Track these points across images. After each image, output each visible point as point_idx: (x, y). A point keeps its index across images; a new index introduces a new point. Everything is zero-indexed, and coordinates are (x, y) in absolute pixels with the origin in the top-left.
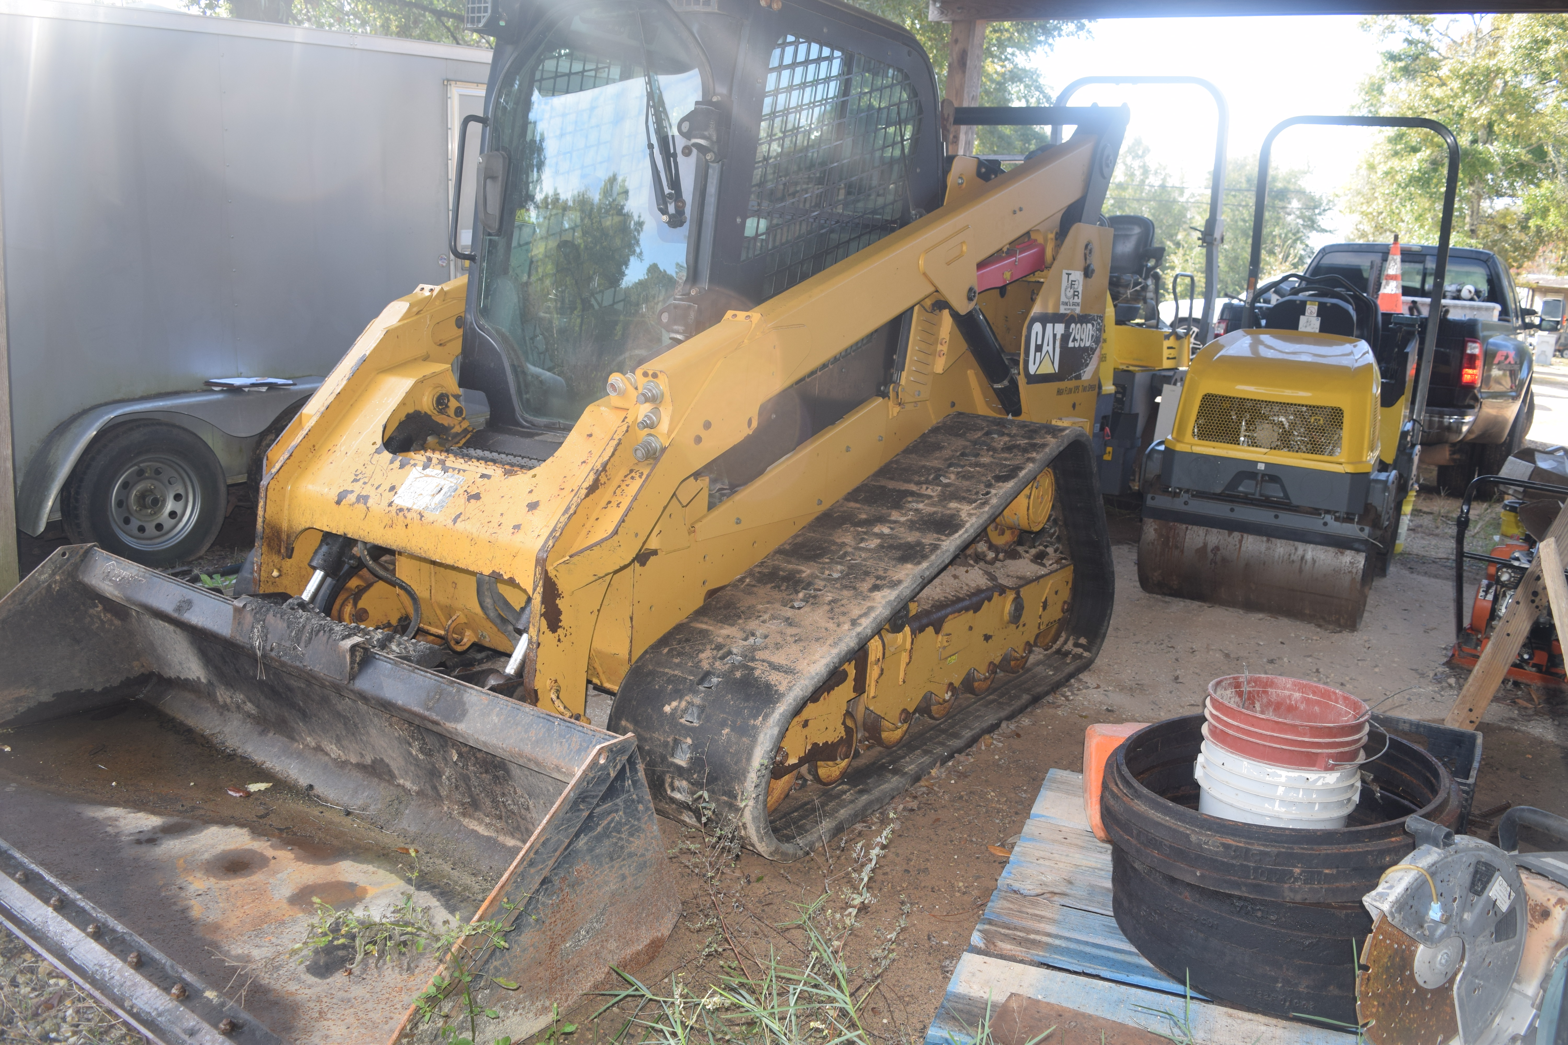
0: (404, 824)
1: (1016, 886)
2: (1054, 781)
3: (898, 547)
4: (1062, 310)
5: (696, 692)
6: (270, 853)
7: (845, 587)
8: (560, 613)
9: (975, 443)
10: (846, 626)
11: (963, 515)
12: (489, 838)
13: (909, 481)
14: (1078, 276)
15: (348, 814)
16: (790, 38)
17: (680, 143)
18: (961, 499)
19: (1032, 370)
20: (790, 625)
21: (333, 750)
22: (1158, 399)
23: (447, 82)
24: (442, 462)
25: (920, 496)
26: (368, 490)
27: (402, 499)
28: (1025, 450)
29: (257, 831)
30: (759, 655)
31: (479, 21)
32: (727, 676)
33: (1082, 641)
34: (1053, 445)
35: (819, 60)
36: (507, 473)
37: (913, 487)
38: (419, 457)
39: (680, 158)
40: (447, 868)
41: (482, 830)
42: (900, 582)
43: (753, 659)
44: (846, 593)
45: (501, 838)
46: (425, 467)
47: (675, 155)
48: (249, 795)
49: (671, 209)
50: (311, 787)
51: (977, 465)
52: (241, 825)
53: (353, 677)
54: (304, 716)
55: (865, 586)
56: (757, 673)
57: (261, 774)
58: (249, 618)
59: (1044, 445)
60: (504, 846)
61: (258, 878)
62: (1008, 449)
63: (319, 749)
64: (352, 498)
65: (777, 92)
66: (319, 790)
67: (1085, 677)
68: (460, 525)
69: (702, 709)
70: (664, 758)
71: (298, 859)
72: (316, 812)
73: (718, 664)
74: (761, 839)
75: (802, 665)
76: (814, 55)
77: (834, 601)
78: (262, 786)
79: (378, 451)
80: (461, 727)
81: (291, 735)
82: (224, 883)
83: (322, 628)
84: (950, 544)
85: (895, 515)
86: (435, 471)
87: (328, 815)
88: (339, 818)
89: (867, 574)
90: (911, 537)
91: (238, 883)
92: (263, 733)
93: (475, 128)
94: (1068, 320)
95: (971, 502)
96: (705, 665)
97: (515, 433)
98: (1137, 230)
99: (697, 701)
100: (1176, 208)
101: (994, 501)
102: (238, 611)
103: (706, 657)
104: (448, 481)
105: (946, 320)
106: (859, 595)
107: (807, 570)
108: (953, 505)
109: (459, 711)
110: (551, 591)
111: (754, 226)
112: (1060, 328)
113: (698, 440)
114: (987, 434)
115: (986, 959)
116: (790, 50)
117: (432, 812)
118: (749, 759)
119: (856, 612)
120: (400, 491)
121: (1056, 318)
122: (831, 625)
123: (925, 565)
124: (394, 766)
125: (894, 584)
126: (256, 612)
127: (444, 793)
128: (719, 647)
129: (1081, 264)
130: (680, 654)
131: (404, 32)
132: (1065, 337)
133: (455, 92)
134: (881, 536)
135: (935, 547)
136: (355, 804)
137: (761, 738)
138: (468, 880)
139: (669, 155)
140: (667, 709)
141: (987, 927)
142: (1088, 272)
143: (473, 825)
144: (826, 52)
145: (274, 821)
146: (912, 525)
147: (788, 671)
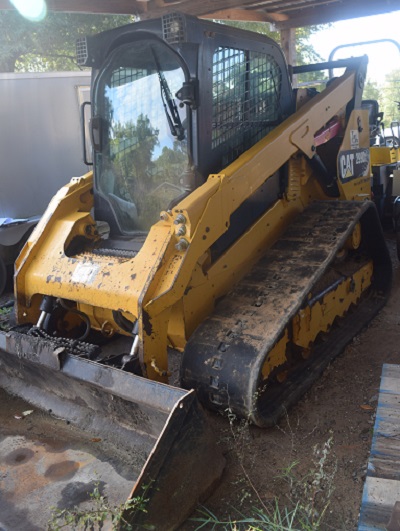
0: (93, 427)
1: (382, 432)
2: (386, 370)
3: (299, 270)
4: (352, 148)
5: (218, 354)
6: (35, 449)
7: (279, 293)
8: (151, 326)
9: (325, 214)
10: (283, 313)
11: (327, 250)
12: (132, 431)
13: (299, 237)
14: (356, 132)
15: (68, 423)
16: (220, 48)
17: (178, 102)
18: (324, 243)
19: (343, 176)
20: (257, 315)
21: (59, 393)
22: (391, 176)
23: (76, 87)
24: (91, 259)
25: (304, 243)
26: (60, 275)
27: (75, 278)
28: (348, 215)
29: (29, 436)
30: (245, 332)
31: (83, 61)
32: (231, 343)
33: (381, 292)
34: (359, 211)
35: (234, 56)
36: (121, 262)
37: (301, 240)
38: (80, 258)
39: (179, 109)
40: (114, 447)
41: (128, 427)
42: (303, 287)
43: (242, 334)
44: (279, 295)
45: (138, 431)
46: (84, 262)
47: (176, 108)
48: (24, 417)
49: (178, 133)
50: (51, 411)
51: (328, 225)
52: (21, 435)
53: (62, 366)
54: (44, 379)
55: (288, 291)
56: (245, 341)
57: (29, 406)
58: (13, 341)
59: (356, 212)
60: (139, 435)
61: (29, 463)
62: (340, 215)
63: (52, 392)
64: (53, 279)
65: (217, 73)
66: (54, 412)
67: (385, 309)
68: (101, 288)
69: (222, 361)
70: (207, 386)
71: (48, 451)
72: (53, 423)
73: (227, 338)
74: (257, 420)
75: (265, 336)
76: (232, 54)
77: (275, 300)
78: (29, 412)
79: (62, 257)
80: (113, 389)
81: (40, 387)
82: (15, 468)
83: (45, 344)
84: (323, 265)
85: (295, 254)
86: (88, 263)
87: (59, 425)
88: (64, 426)
89: (287, 285)
90: (305, 264)
91: (22, 466)
92: (28, 386)
93: (88, 108)
94: (354, 152)
95: (329, 243)
96: (220, 340)
97: (121, 239)
98: (371, 106)
99: (219, 357)
100: (375, 92)
101: (338, 242)
102: (8, 338)
103: (220, 335)
104: (95, 268)
105: (304, 162)
106: (285, 296)
107: (260, 287)
108: (321, 246)
109: (111, 381)
110: (146, 316)
111: (215, 134)
112: (352, 156)
113: (204, 237)
114: (329, 210)
115: (378, 479)
116: (221, 54)
117: (105, 419)
118: (247, 385)
119: (285, 306)
120: (74, 273)
121: (350, 152)
122: (276, 313)
123: (313, 277)
124: (86, 401)
125: (302, 289)
126: (17, 338)
127: (109, 411)
128: (225, 330)
129: (357, 126)
130: (209, 335)
131: (60, 68)
132: (355, 160)
133: (80, 89)
134: (290, 265)
135: (317, 268)
136: (70, 418)
137: (252, 374)
138: (125, 453)
139: (173, 108)
140: (206, 362)
141: (374, 459)
142: (360, 130)
143: (124, 426)
144: (237, 52)
145: (36, 431)
146: (304, 259)
147: (260, 339)
